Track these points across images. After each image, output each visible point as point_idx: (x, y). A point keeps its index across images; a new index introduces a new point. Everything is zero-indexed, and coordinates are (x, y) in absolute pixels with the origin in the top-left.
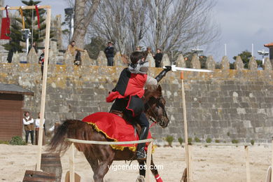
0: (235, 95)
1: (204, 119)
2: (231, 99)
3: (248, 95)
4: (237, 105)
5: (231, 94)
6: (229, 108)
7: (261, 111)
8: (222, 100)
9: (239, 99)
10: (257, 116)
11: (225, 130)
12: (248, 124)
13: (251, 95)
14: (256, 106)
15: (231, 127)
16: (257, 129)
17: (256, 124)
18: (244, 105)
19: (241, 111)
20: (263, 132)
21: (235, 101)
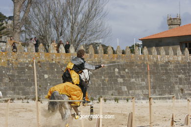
0: (117, 70)
1: (97, 85)
2: (114, 72)
3: (124, 70)
4: (117, 77)
5: (114, 69)
6: (113, 78)
7: (133, 80)
8: (108, 73)
9: (119, 73)
10: (130, 83)
11: (110, 92)
12: (125, 89)
13: (127, 70)
14: (130, 77)
15: (114, 91)
16: (131, 92)
17: (130, 88)
18: (122, 77)
19: (120, 80)
20: (134, 93)
21: (117, 74)
